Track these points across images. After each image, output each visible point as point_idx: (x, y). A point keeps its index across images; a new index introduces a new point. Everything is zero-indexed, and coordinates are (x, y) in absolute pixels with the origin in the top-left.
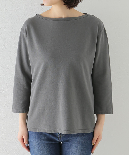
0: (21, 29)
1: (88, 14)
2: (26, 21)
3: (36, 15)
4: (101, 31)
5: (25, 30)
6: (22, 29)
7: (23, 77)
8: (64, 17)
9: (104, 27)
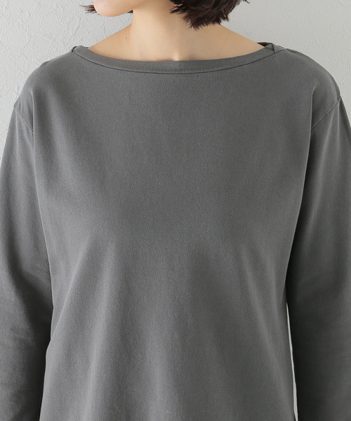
0: (15, 106)
1: (276, 44)
2: (32, 75)
3: (71, 48)
4: (326, 117)
5: (29, 108)
6: (17, 105)
7: (13, 293)
8: (176, 58)
9: (339, 97)
